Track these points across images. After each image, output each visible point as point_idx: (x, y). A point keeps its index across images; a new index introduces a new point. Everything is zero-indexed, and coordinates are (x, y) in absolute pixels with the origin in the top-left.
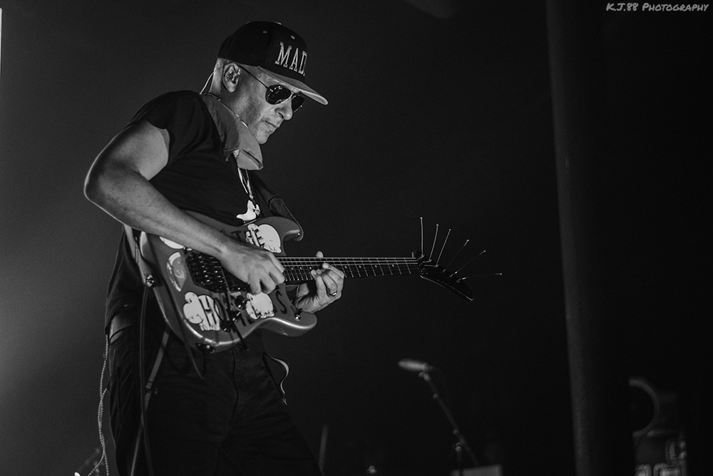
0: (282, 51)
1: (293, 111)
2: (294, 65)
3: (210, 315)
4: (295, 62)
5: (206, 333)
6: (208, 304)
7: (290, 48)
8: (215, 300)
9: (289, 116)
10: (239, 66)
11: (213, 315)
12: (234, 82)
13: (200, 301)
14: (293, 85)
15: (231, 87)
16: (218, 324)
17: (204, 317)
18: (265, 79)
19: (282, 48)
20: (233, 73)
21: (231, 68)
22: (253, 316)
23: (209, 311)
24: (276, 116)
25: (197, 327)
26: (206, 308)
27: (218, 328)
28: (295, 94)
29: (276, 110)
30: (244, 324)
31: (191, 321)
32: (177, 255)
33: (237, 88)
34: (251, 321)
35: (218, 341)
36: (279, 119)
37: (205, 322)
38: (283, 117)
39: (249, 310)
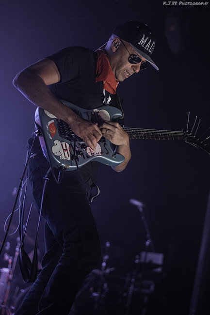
0: (143, 38)
1: (140, 69)
2: (147, 47)
3: (66, 152)
4: (148, 45)
5: (63, 161)
6: (66, 146)
7: (147, 38)
8: (70, 145)
9: (138, 71)
10: (121, 40)
11: (68, 152)
12: (116, 47)
13: (62, 145)
14: (143, 56)
15: (114, 49)
16: (70, 157)
17: (62, 153)
18: (131, 50)
19: (144, 37)
20: (116, 43)
21: (117, 40)
22: (90, 154)
23: (66, 150)
24: (131, 69)
25: (58, 157)
26: (65, 148)
27: (69, 159)
28: (143, 62)
29: (132, 66)
30: (84, 158)
31: (55, 154)
32: (53, 121)
33: (117, 51)
34: (88, 157)
35: (68, 165)
36: (133, 71)
37: (63, 156)
38: (134, 71)
39: (88, 151)
